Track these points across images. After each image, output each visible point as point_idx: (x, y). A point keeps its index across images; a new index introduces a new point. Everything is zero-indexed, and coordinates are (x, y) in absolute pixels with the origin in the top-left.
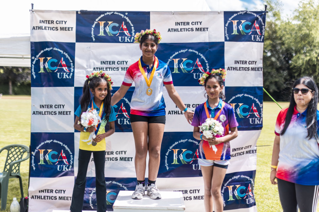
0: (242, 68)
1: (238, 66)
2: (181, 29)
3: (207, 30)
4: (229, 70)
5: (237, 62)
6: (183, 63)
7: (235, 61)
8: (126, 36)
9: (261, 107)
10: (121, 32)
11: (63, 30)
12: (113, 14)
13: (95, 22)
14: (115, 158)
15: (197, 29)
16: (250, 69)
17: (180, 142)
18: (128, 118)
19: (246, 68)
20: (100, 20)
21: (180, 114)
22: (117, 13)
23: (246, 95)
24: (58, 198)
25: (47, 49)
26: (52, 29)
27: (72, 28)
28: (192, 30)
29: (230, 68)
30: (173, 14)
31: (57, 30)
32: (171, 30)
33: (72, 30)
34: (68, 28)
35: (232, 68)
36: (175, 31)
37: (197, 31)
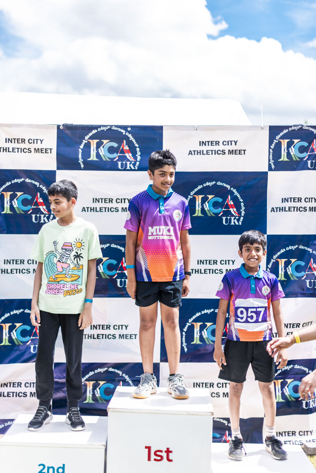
1: (287, 205)
2: (207, 151)
3: (244, 154)
4: (273, 212)
5: (285, 200)
6: (208, 202)
7: (283, 198)
10: (121, 155)
11: (39, 153)
12: (110, 129)
13: (84, 141)
14: (113, 336)
15: (230, 152)
16: (308, 209)
17: (203, 312)
19: (301, 207)
20: (91, 138)
21: (203, 273)
22: (116, 129)
23: (301, 247)
24: (28, 394)
25: (16, 181)
26: (23, 150)
27: (51, 149)
28: (223, 152)
29: (275, 209)
30: (197, 129)
31: (30, 152)
32: (193, 153)
33: (51, 153)
34: (46, 149)
35: (278, 209)
36: (199, 154)
37: (231, 154)
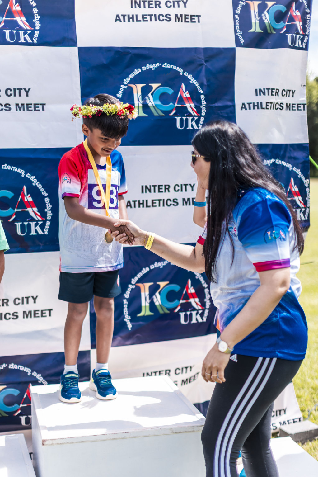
0: (271, 103)
1: (263, 99)
2: (143, 16)
3: (199, 22)
4: (244, 109)
5: (260, 92)
6: (152, 94)
7: (256, 90)
8: (21, 28)
9: (307, 186)
10: (9, 19)
14: (13, 314)
15: (179, 18)
16: (284, 106)
17: (152, 267)
18: (39, 221)
19: (277, 103)
21: (149, 206)
23: (278, 162)
28: (168, 18)
29: (247, 106)
32: (122, 18)
35: (252, 105)
36: (131, 20)
37: (179, 21)
